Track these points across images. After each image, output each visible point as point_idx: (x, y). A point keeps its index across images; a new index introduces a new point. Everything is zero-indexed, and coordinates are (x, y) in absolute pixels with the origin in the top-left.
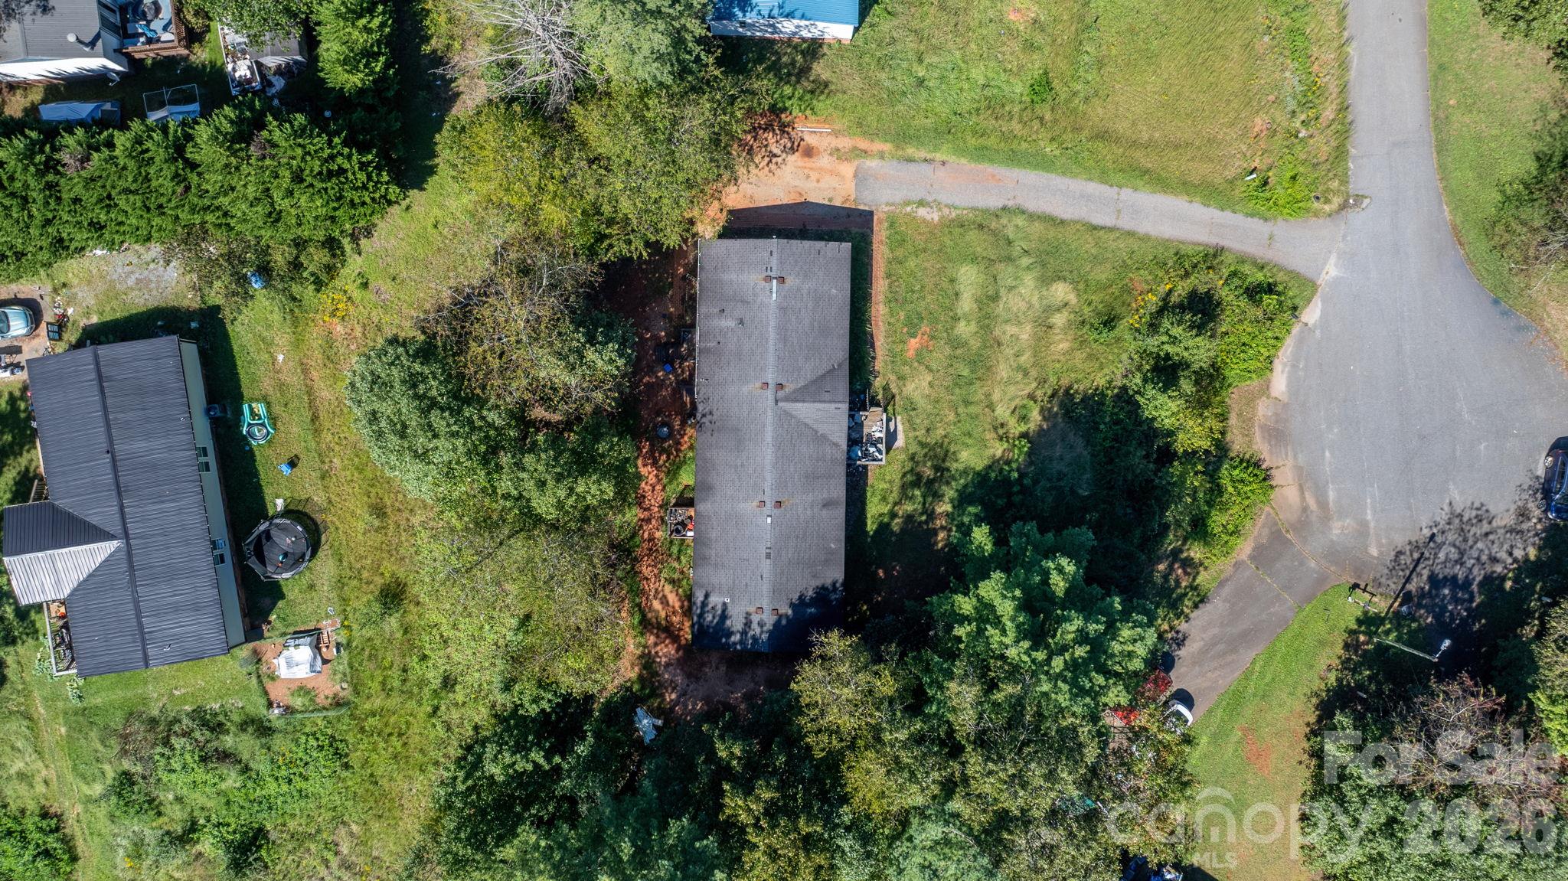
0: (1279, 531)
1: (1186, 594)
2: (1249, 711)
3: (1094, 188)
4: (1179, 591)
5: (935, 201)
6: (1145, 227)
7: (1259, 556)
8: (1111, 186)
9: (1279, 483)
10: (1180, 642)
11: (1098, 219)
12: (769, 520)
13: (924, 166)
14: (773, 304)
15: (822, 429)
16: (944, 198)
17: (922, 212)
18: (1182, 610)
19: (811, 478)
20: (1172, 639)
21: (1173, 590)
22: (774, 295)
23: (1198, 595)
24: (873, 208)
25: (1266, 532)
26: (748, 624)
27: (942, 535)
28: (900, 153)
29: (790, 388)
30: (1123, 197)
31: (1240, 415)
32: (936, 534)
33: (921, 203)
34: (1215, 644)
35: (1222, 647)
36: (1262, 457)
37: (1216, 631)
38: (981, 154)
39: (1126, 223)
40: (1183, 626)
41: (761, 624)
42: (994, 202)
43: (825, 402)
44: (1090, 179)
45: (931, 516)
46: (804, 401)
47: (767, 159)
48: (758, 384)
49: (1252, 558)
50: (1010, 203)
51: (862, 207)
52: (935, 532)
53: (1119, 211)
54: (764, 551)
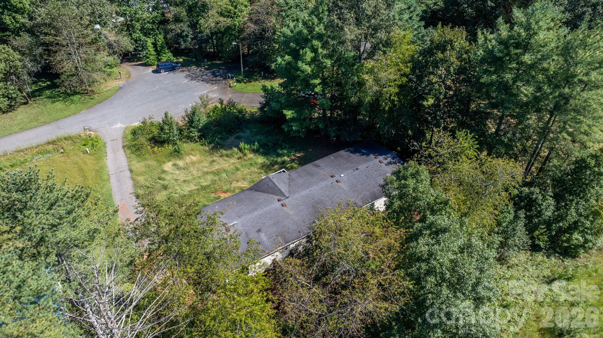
12: (342, 175)
14: (240, 220)
15: (287, 181)
19: (311, 175)
22: (235, 223)
26: (390, 163)
29: (276, 197)
41: (386, 159)
43: (274, 183)
46: (279, 189)
48: (285, 208)
54: (357, 172)
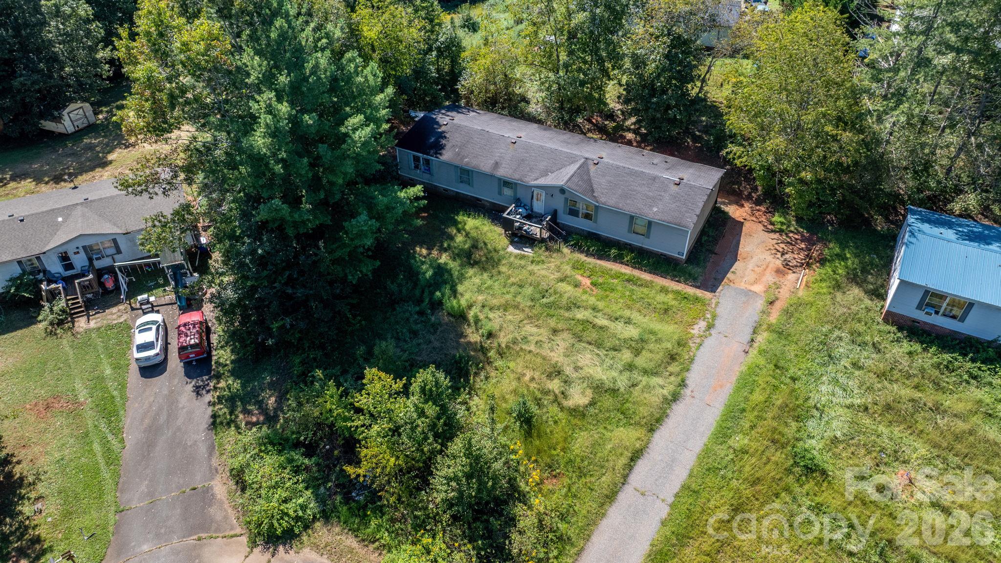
0: (207, 530)
1: (231, 413)
2: (90, 417)
3: (680, 476)
4: (239, 409)
5: (710, 335)
6: (615, 514)
7: (205, 496)
8: (677, 495)
9: (251, 556)
10: (198, 391)
11: (642, 467)
13: (748, 338)
16: (709, 342)
17: (703, 324)
18: (222, 404)
20: (208, 385)
21: (244, 405)
22: (666, 178)
23: (221, 423)
24: (717, 294)
25: (219, 516)
27: (424, 252)
28: (765, 327)
30: (659, 503)
31: (351, 550)
32: (428, 249)
33: (710, 327)
34: (169, 415)
35: (163, 418)
36: (292, 552)
37: (179, 422)
38: (746, 382)
39: (626, 496)
40: (208, 398)
42: (694, 377)
44: (690, 476)
45: (443, 250)
47: (781, 250)
49: (208, 490)
50: (687, 392)
51: (720, 288)
52: (430, 249)
53: (643, 494)
